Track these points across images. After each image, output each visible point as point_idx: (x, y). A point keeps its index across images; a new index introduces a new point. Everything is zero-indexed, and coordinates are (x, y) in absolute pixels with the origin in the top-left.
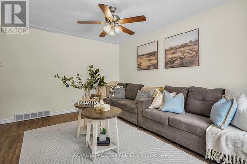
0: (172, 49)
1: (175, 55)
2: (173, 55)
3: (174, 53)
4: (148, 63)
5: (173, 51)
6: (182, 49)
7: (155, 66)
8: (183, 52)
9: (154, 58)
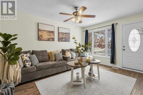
0: (62, 33)
1: (63, 36)
2: (62, 36)
3: (62, 35)
4: (48, 37)
5: (62, 34)
6: (66, 35)
7: (53, 40)
8: (66, 36)
9: (52, 34)
